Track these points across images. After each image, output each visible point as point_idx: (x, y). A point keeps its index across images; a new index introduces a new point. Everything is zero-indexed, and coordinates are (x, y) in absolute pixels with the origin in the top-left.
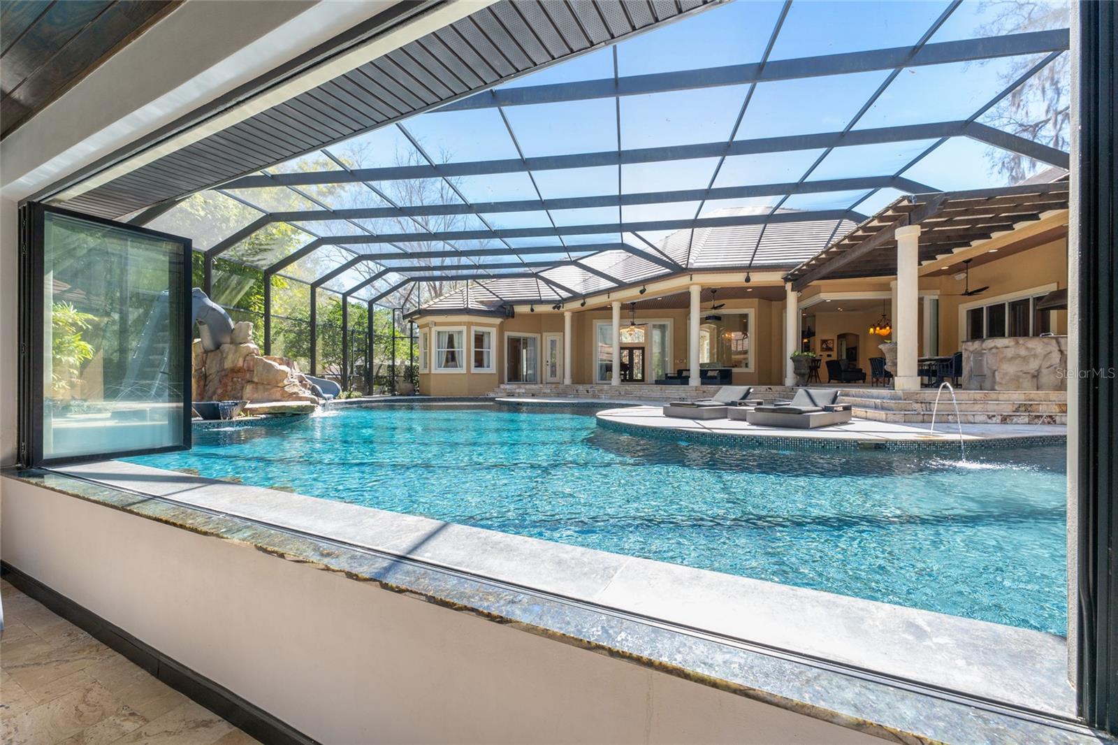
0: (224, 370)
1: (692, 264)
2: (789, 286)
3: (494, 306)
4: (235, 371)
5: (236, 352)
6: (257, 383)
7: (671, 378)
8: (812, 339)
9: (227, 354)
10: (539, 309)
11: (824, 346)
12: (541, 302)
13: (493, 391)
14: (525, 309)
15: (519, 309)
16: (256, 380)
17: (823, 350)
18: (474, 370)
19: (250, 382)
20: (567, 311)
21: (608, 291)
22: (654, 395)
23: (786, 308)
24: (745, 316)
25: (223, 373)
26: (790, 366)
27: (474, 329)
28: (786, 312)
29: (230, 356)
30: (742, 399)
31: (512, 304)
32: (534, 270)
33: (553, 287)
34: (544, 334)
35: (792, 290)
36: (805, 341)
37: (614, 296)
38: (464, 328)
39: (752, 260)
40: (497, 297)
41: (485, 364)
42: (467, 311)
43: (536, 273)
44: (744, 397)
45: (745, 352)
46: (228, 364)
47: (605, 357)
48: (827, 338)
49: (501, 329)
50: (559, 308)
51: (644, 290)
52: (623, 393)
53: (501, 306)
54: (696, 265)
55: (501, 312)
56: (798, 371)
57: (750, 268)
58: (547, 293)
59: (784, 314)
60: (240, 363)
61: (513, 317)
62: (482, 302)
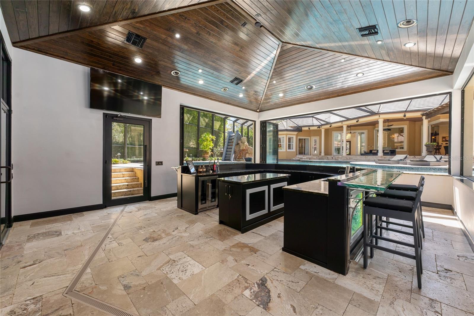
0: (240, 150)
1: (380, 111)
2: (424, 117)
3: (295, 128)
4: (243, 150)
5: (243, 145)
6: (249, 153)
7: (366, 153)
8: (437, 136)
9: (241, 146)
10: (312, 128)
11: (444, 139)
12: (313, 126)
13: (294, 158)
14: (307, 128)
15: (303, 129)
16: (249, 152)
17: (443, 141)
18: (288, 150)
19: (248, 153)
20: (323, 129)
21: (342, 121)
22: (362, 159)
23: (423, 124)
24: (403, 128)
25: (240, 151)
26: (424, 149)
27: (288, 136)
28: (423, 126)
29: (242, 146)
30: (404, 159)
31: (301, 127)
32: (312, 115)
33: (319, 121)
34: (312, 137)
35: (426, 119)
36: (433, 137)
37: (344, 123)
38: (285, 136)
39: (407, 108)
40: (296, 124)
41: (291, 148)
42: (287, 130)
43: (313, 116)
44: (405, 158)
45: (402, 142)
46: (241, 148)
47: (336, 145)
48: (445, 136)
49: (297, 136)
50: (320, 128)
51: (358, 121)
52: (348, 158)
53: (298, 128)
54: (382, 112)
55: (298, 130)
56: (428, 150)
57: (406, 111)
58: (316, 123)
59: (422, 127)
60: (244, 148)
61: (302, 131)
62: (291, 127)
